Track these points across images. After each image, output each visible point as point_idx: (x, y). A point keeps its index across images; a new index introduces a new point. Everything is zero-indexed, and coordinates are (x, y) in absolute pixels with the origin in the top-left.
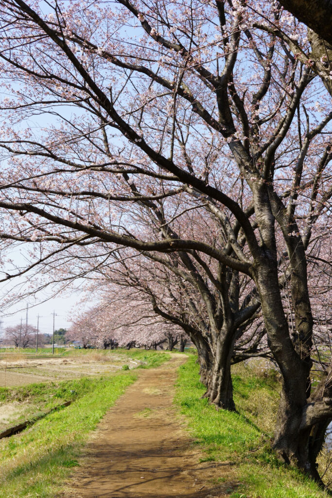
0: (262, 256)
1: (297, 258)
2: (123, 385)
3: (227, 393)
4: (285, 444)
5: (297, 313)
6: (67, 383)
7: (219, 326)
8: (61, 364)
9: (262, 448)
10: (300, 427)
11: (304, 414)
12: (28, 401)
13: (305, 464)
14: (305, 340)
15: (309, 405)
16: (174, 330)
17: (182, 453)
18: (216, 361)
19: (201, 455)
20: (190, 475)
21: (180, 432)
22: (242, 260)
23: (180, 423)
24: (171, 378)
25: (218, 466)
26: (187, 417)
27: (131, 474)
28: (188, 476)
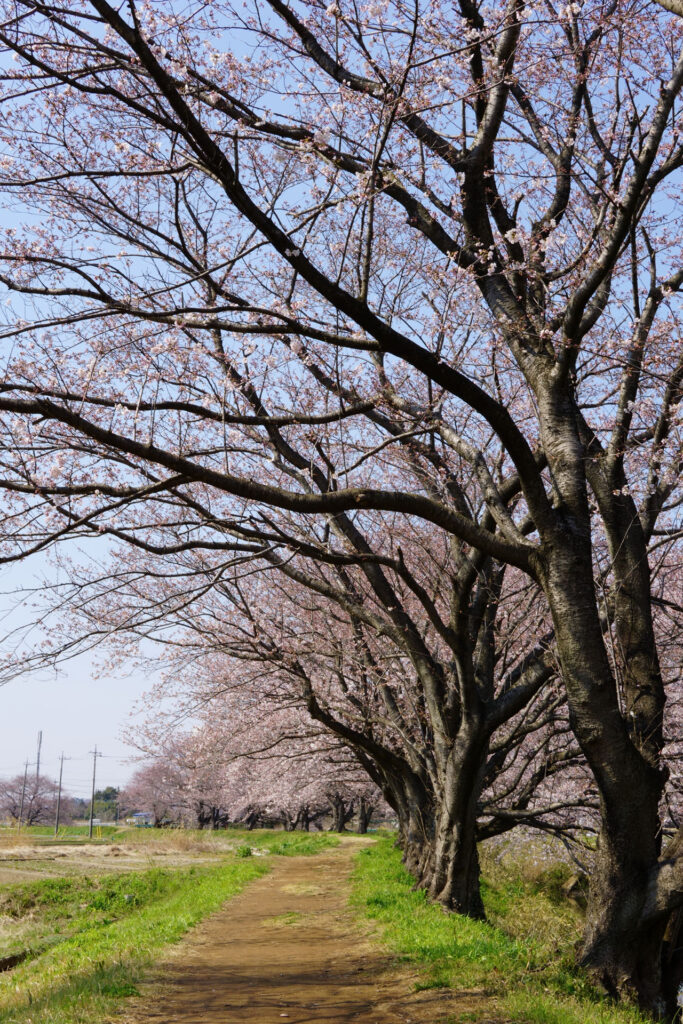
0: (559, 527)
1: (629, 557)
2: (238, 878)
3: (468, 879)
4: (607, 954)
5: (629, 676)
6: (118, 880)
7: (452, 730)
8: (106, 856)
9: (556, 963)
10: (644, 914)
11: (651, 884)
12: (31, 916)
13: (655, 1003)
14: (649, 732)
15: (664, 863)
16: (347, 784)
17: (374, 979)
18: (444, 809)
19: (417, 980)
20: (394, 1010)
21: (365, 946)
22: (514, 540)
23: (366, 933)
24: (341, 869)
25: (458, 997)
26: (381, 922)
27: (259, 1010)
28: (389, 1014)
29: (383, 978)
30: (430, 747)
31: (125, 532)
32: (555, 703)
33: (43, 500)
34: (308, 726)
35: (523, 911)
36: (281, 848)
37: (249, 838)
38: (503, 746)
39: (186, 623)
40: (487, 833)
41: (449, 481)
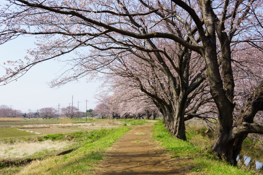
0: (208, 41)
1: (225, 48)
2: (124, 131)
3: (182, 131)
4: (219, 149)
5: (225, 80)
6: (94, 132)
7: (178, 94)
8: (90, 126)
9: (206, 151)
10: (228, 139)
11: (231, 132)
12: (73, 140)
13: (231, 160)
14: (230, 94)
15: (234, 127)
16: (150, 108)
17: (160, 155)
18: (176, 114)
19: (171, 155)
20: (166, 163)
21: (157, 147)
22: (196, 45)
23: (157, 144)
24: (150, 128)
25: (182, 160)
26: (161, 141)
27: (132, 163)
28: (165, 164)
29: (163, 155)
30: (172, 98)
31: (93, 45)
32: (204, 87)
33: (72, 37)
34: (141, 93)
35: (195, 138)
36: (134, 123)
37: (125, 121)
38: (191, 98)
39: (109, 68)
40: (186, 119)
41: (177, 29)
